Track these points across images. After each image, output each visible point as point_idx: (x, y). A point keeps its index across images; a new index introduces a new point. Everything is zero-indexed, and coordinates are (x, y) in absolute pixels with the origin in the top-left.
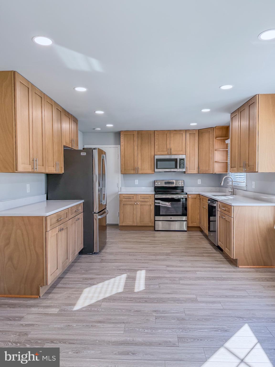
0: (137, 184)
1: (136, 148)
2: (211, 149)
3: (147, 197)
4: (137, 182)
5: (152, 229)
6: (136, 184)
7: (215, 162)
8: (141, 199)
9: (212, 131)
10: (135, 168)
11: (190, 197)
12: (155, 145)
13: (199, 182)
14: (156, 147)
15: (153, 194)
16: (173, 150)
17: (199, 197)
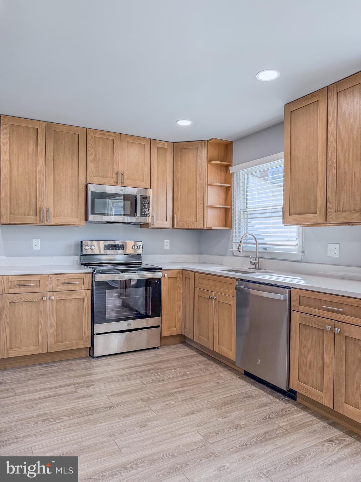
0: (38, 248)
1: (41, 161)
2: (200, 181)
3: (73, 280)
4: (37, 244)
5: (86, 353)
6: (34, 248)
7: (208, 207)
8: (58, 285)
9: (201, 146)
10: (38, 209)
11: (166, 275)
12: (88, 160)
13: (167, 244)
14: (90, 166)
15: (90, 273)
16: (125, 176)
17: (181, 276)
